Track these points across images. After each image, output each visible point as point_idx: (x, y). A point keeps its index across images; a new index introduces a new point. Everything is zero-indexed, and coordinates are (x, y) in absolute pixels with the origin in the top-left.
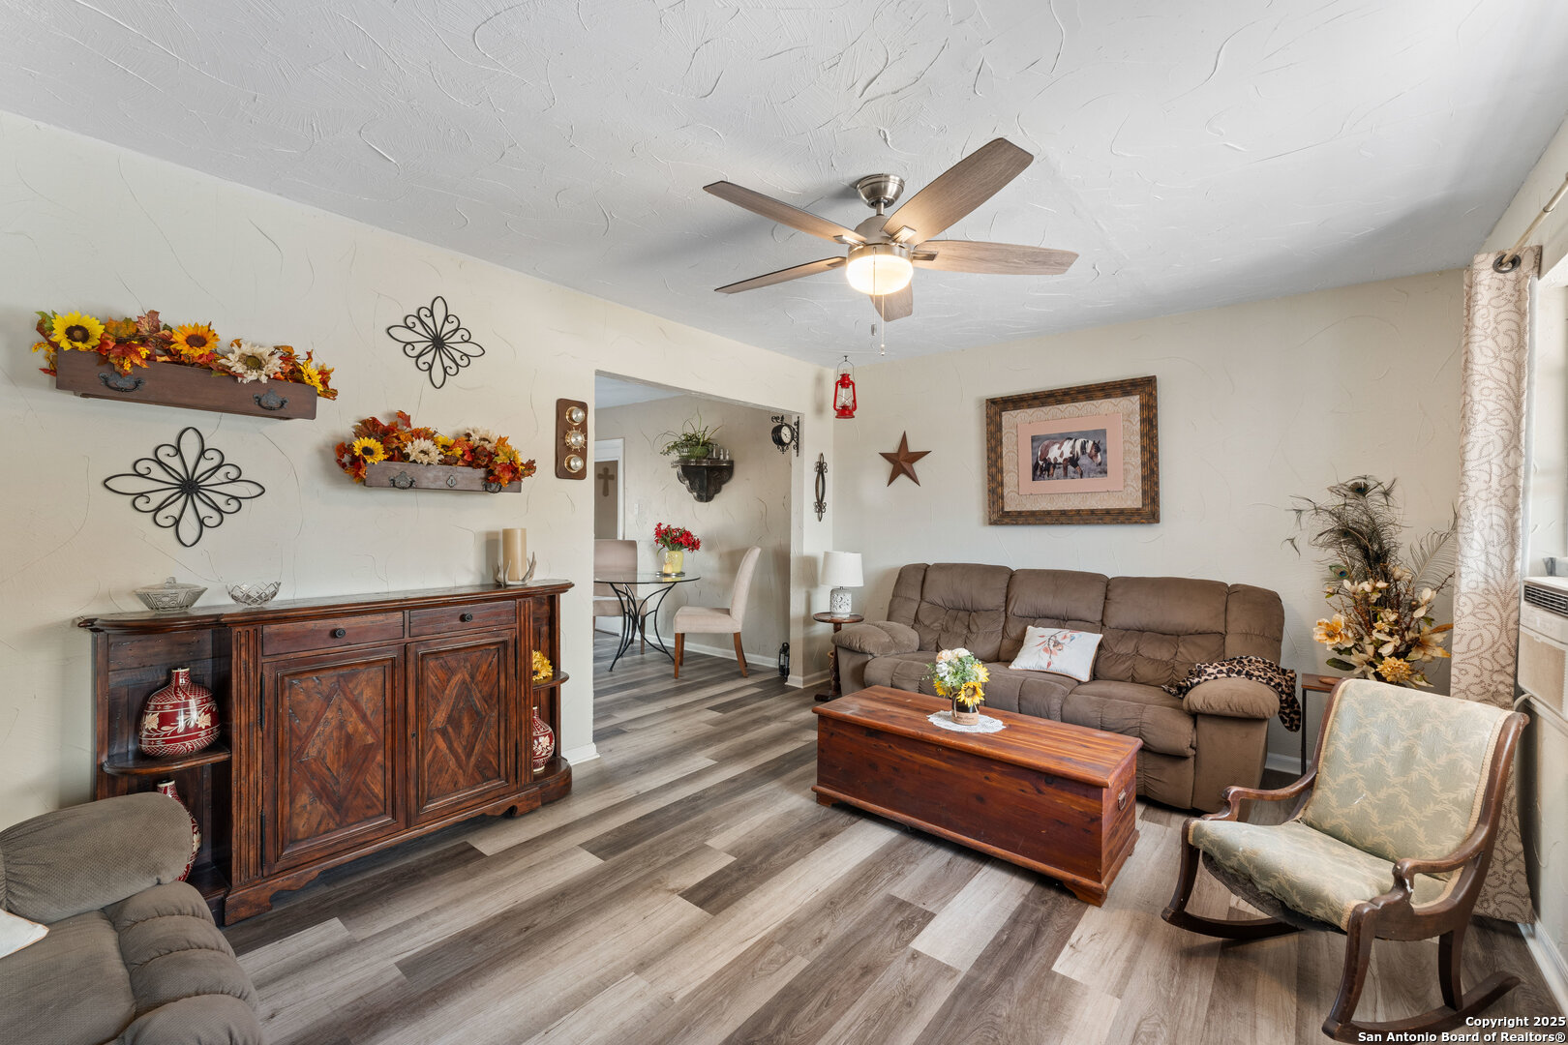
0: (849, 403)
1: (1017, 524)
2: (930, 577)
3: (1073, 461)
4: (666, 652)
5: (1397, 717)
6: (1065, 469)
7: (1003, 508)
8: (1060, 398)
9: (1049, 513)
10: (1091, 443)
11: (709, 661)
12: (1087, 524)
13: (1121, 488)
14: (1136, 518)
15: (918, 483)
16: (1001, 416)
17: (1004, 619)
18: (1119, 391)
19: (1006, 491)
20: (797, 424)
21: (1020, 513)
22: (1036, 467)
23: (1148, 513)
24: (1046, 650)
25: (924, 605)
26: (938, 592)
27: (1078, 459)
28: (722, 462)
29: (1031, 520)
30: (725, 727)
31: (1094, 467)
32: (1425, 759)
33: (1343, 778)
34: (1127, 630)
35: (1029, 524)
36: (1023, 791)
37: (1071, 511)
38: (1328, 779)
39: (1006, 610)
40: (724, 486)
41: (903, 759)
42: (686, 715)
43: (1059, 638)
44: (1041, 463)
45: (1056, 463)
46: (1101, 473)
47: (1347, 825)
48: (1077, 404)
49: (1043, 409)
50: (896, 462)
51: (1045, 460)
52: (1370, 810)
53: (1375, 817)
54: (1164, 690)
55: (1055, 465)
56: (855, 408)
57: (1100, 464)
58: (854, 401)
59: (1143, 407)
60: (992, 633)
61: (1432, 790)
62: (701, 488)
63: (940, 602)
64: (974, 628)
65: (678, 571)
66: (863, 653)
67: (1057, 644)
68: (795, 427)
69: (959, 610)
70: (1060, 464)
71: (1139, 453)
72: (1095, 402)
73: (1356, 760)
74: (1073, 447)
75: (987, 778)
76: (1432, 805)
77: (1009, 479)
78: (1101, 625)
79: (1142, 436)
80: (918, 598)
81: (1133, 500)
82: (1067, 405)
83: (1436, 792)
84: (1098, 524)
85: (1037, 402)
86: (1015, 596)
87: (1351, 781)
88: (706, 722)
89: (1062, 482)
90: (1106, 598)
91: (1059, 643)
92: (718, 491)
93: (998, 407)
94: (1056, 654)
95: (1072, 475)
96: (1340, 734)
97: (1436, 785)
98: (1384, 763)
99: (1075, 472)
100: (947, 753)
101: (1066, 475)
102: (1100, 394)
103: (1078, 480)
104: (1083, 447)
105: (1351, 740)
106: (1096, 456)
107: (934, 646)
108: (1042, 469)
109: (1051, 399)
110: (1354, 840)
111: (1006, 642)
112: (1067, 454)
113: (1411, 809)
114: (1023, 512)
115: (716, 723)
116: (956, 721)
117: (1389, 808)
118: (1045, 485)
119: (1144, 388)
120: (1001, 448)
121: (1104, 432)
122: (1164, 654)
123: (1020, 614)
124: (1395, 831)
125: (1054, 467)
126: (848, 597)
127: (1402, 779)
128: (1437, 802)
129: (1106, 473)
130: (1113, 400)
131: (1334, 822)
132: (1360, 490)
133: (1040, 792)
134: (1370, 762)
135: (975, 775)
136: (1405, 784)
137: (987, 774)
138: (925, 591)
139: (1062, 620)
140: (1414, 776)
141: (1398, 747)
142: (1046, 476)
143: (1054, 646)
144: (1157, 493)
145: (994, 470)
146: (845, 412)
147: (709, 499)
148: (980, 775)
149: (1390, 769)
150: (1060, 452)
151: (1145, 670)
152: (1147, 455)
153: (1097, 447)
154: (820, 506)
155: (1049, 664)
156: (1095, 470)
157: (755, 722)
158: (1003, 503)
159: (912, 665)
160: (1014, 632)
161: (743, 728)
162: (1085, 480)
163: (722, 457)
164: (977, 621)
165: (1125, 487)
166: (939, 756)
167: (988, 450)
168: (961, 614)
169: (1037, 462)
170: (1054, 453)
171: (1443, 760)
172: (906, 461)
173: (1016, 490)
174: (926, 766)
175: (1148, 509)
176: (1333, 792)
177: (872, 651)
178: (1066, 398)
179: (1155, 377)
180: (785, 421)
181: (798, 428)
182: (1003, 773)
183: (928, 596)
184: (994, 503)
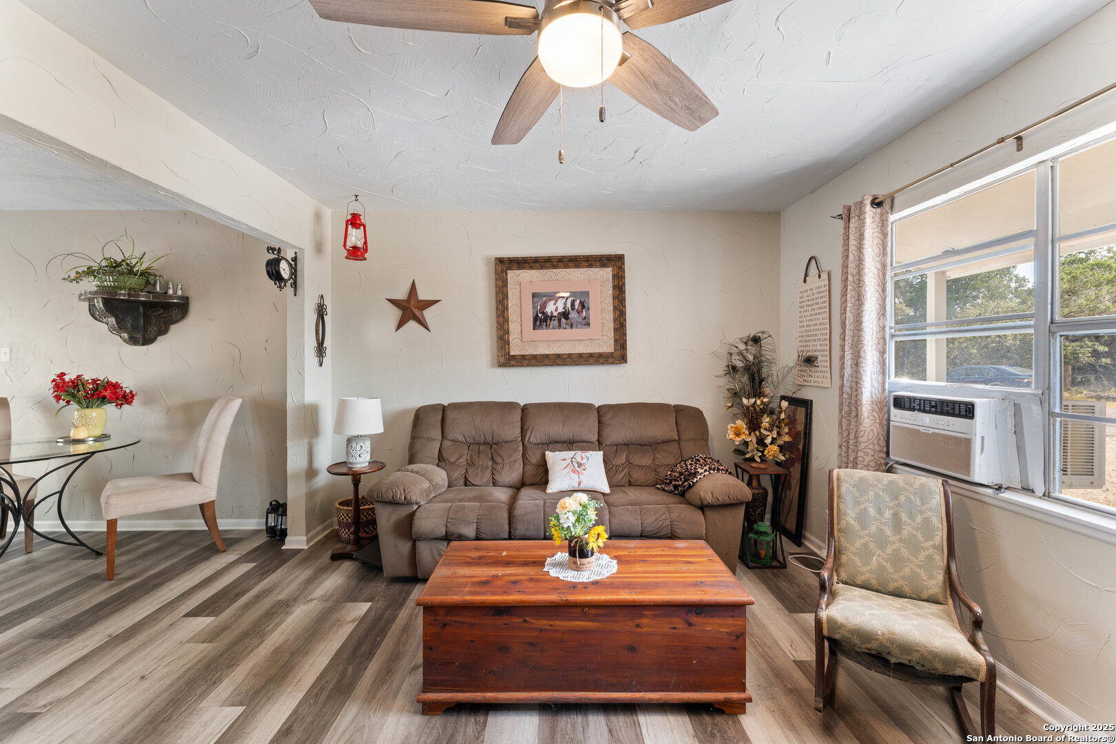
0: (360, 244)
1: (522, 366)
2: (450, 416)
3: (565, 315)
4: (81, 544)
5: (881, 493)
6: (559, 320)
7: (509, 353)
8: (555, 263)
9: (547, 356)
10: (578, 301)
11: (155, 540)
12: (577, 365)
13: (600, 339)
14: (611, 360)
15: (427, 328)
16: (506, 274)
17: (521, 448)
18: (598, 264)
19: (511, 338)
20: (295, 259)
21: (524, 357)
22: (536, 318)
23: (619, 355)
24: (574, 471)
25: (447, 444)
26: (460, 429)
27: (569, 313)
28: (171, 297)
29: (533, 362)
30: (227, 638)
31: (580, 320)
32: (908, 521)
33: (858, 544)
34: (617, 445)
35: (532, 366)
36: (674, 628)
37: (564, 354)
38: (848, 545)
39: (523, 440)
40: (173, 328)
41: (541, 630)
42: (151, 640)
43: (579, 459)
44: (540, 315)
45: (552, 316)
46: (585, 325)
47: (873, 578)
48: (567, 270)
49: (542, 271)
50: (407, 308)
51: (543, 313)
52: (884, 563)
53: (890, 569)
54: (658, 489)
55: (551, 317)
56: (366, 250)
57: (585, 318)
58: (365, 243)
59: (614, 276)
60: (515, 461)
61: (919, 541)
62: (135, 328)
63: (461, 438)
64: (499, 460)
65: (98, 432)
66: (408, 503)
67: (580, 465)
68: (293, 263)
69: (479, 444)
70: (555, 317)
71: (612, 311)
72: (580, 270)
73: (864, 528)
74: (565, 304)
75: (638, 626)
76: (922, 552)
77: (514, 327)
78: (600, 445)
79: (614, 299)
80: (440, 437)
81: (607, 346)
82: (561, 270)
83: (922, 542)
84: (585, 364)
85: (537, 265)
86: (531, 427)
87: (865, 545)
88: (195, 639)
89: (557, 331)
90: (599, 422)
91: (581, 464)
92: (163, 331)
93: (505, 265)
94: (583, 474)
95: (565, 326)
96: (848, 511)
97: (920, 537)
98: (883, 527)
99: (566, 324)
100: (594, 611)
101: (560, 326)
102: (585, 264)
103: (569, 330)
104: (573, 304)
105: (856, 514)
106: (582, 312)
107: (463, 481)
108: (541, 320)
109: (549, 264)
110: (880, 588)
111: (527, 467)
112: (561, 310)
113: (911, 557)
114: (527, 355)
115: (211, 636)
116: (577, 568)
117: (897, 560)
118: (543, 333)
119: (615, 262)
120: (507, 301)
121: (587, 294)
122: (646, 461)
123: (535, 442)
124: (906, 576)
125: (551, 320)
126: (367, 445)
127: (899, 537)
128: (925, 550)
129: (589, 325)
130: (593, 269)
131: (863, 578)
132: (756, 340)
133: (690, 624)
134: (873, 528)
135: (623, 627)
136: (901, 540)
137: (638, 621)
138: (447, 430)
139: (570, 444)
140: (905, 533)
141: (888, 514)
142: (544, 326)
143: (578, 467)
144: (625, 341)
145: (501, 319)
146: (356, 253)
147: (147, 341)
148: (629, 625)
149: (888, 532)
150: (555, 307)
151: (638, 475)
152: (618, 313)
153: (582, 305)
154: (320, 350)
155: (579, 484)
156: (581, 323)
157: (269, 615)
158: (509, 348)
159: (463, 507)
160: (534, 458)
161: (257, 632)
162: (574, 330)
163: (171, 292)
164: (500, 452)
165: (602, 336)
166: (585, 617)
167: (497, 302)
168: (482, 448)
169: (537, 314)
170: (550, 308)
171: (919, 519)
172: (417, 308)
173: (520, 337)
174: (570, 631)
175: (618, 353)
176: (855, 555)
177: (418, 500)
178: (560, 264)
179: (623, 255)
180: (282, 254)
181: (296, 264)
182: (654, 616)
183: (450, 435)
184: (501, 348)
